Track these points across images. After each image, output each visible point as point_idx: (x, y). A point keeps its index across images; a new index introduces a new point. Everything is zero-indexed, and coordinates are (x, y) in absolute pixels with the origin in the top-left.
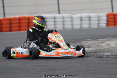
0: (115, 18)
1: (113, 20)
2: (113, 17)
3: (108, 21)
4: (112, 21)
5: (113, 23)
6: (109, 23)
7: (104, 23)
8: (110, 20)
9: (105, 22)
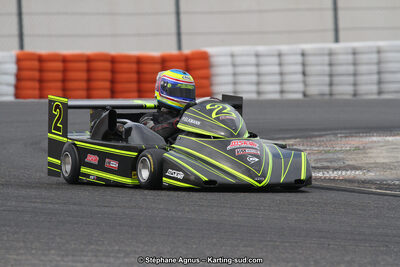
0: (41, 70)
1: (36, 74)
2: (36, 64)
3: (19, 78)
4: (31, 79)
5: (36, 85)
6: (24, 84)
7: (8, 84)
8: (25, 74)
9: (12, 80)
